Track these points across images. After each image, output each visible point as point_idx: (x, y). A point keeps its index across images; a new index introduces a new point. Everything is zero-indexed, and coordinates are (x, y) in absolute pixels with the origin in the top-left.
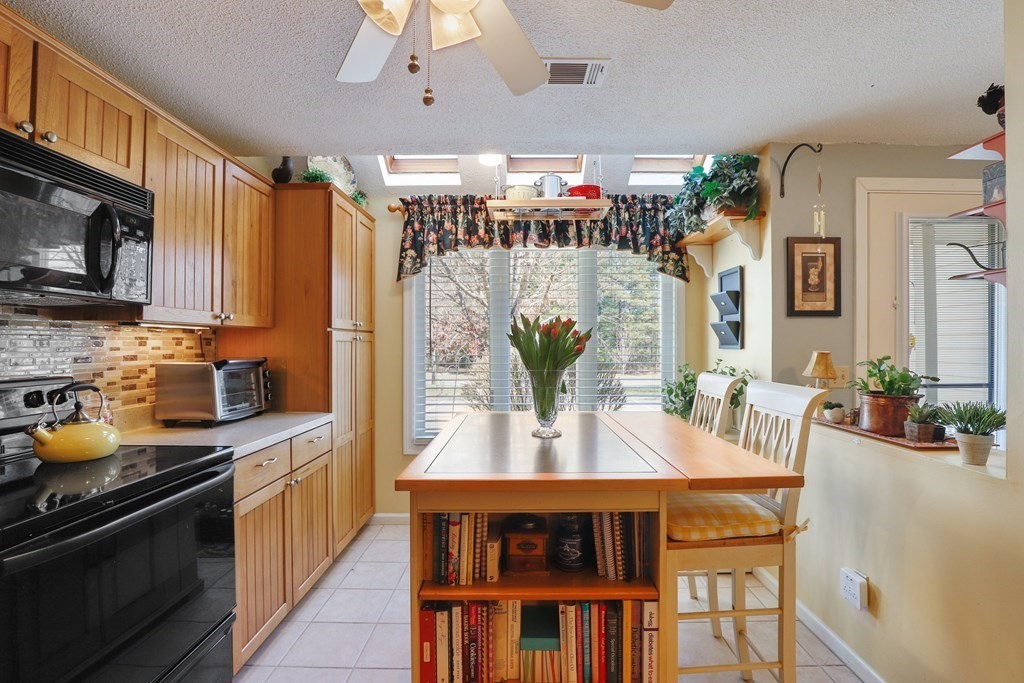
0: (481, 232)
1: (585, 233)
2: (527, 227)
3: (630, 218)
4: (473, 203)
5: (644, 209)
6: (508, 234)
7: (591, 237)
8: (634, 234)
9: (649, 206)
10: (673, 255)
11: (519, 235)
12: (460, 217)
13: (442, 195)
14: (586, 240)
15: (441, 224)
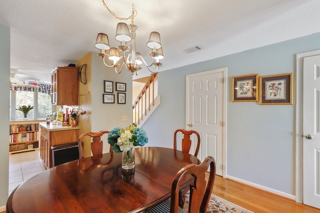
3: (45, 88)
5: (48, 87)
6: (16, 88)
7: (36, 90)
11: (19, 89)
14: (35, 91)
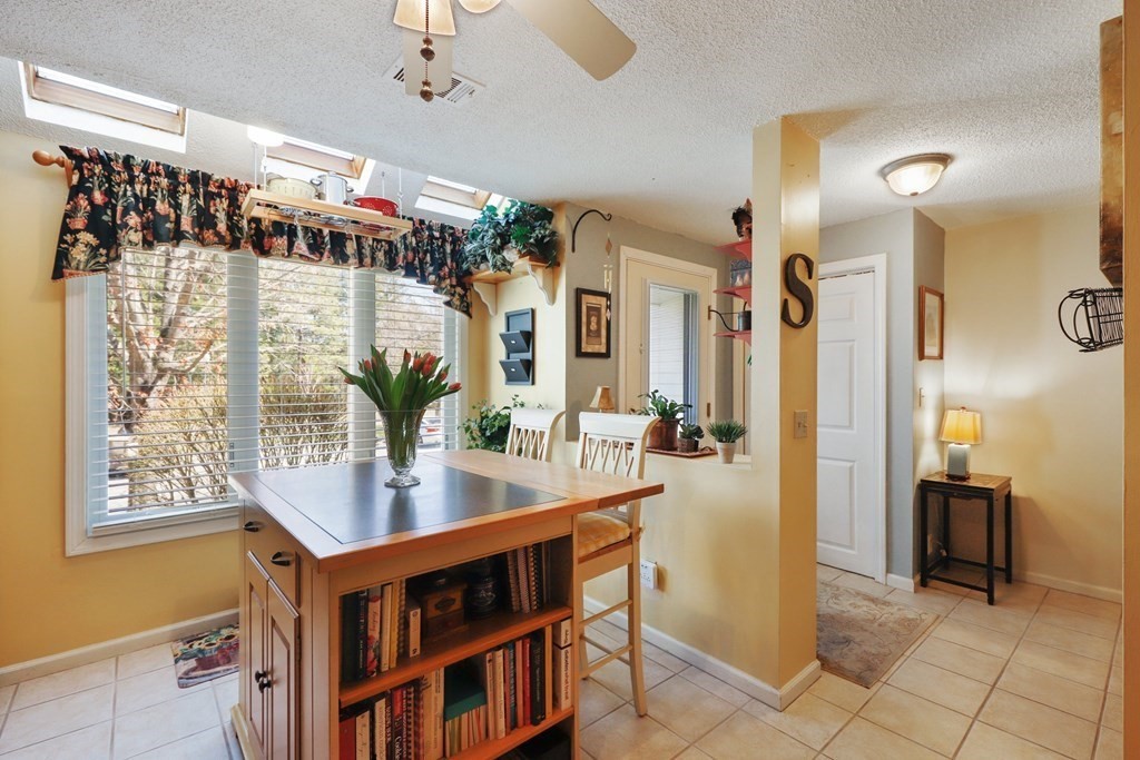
0: (222, 227)
1: (367, 251)
2: (292, 233)
3: (417, 244)
4: (206, 184)
5: (431, 237)
6: (263, 237)
8: (422, 262)
9: (437, 234)
10: (459, 290)
11: (282, 242)
12: (185, 200)
13: (152, 161)
14: (368, 260)
15: (149, 203)
